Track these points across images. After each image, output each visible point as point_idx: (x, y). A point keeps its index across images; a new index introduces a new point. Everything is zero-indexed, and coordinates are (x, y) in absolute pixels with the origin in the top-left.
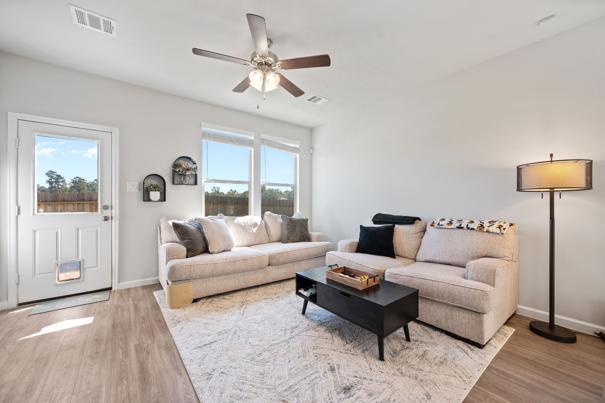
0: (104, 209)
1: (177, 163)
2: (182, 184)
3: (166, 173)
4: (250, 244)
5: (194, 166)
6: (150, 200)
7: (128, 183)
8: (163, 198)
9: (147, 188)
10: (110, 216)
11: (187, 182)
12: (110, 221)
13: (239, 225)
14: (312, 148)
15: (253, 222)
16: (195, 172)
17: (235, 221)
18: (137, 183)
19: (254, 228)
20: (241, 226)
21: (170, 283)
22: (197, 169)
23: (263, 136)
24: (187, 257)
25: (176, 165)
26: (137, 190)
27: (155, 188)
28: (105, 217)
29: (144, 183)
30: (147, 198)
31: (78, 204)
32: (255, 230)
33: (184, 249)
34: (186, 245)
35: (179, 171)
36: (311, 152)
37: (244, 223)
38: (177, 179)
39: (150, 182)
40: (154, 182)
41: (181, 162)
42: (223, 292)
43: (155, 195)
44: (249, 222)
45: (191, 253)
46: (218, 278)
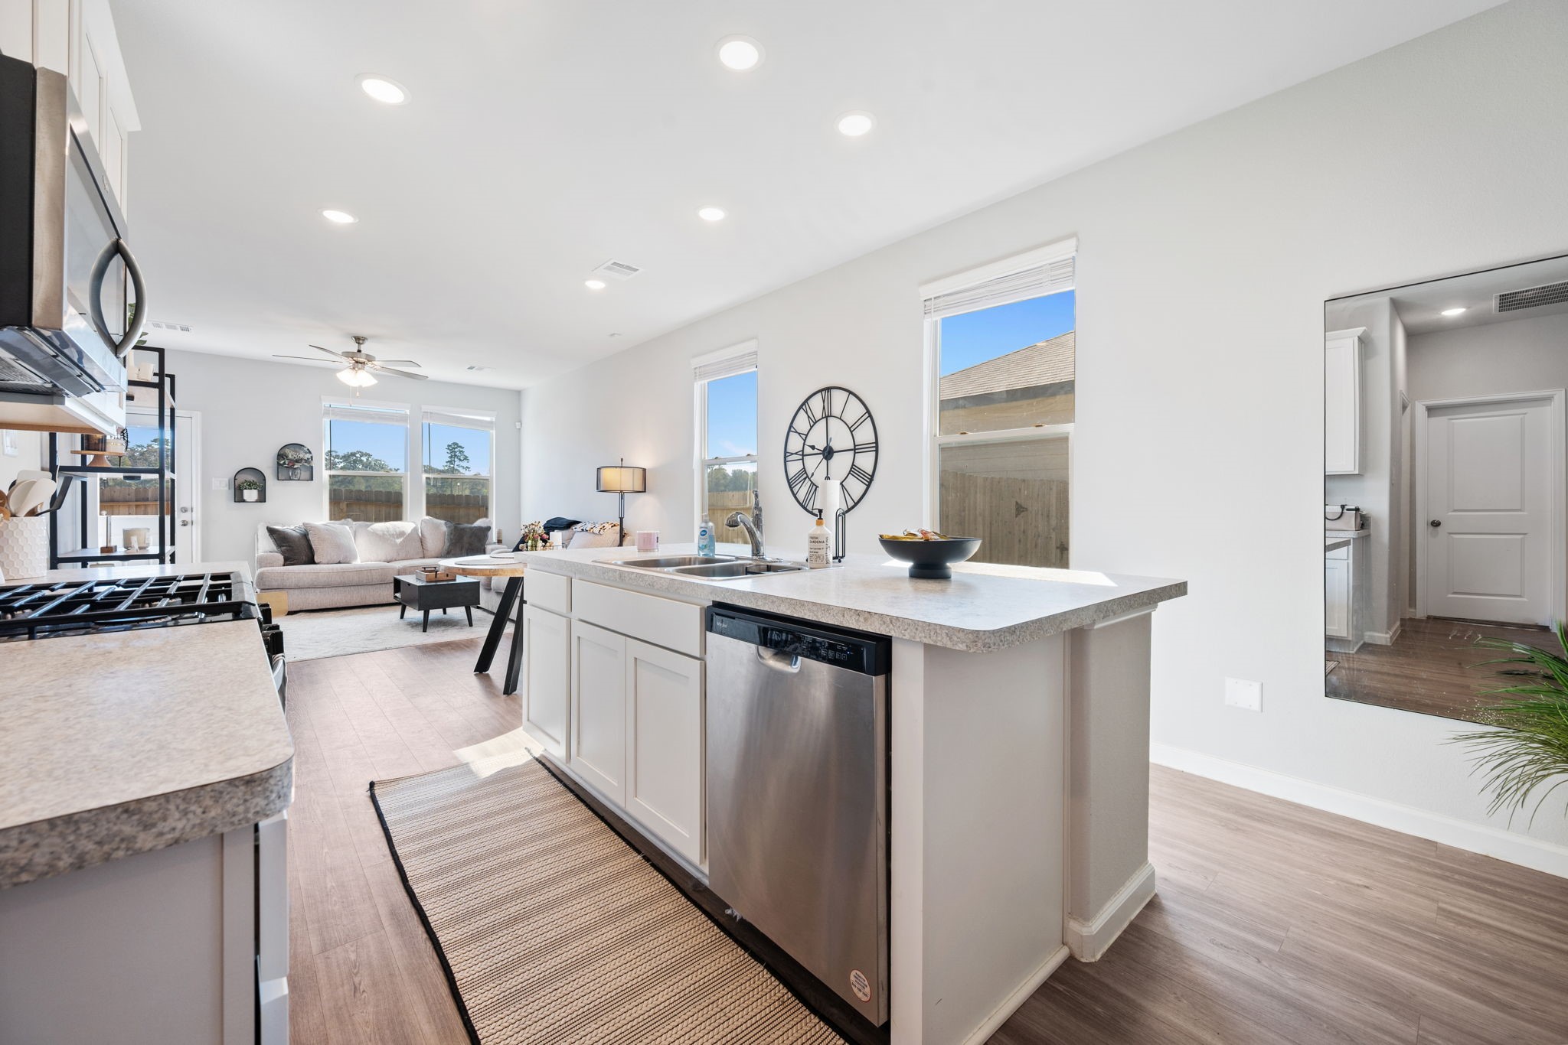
0: (182, 511)
1: (282, 452)
2: (291, 480)
3: (267, 466)
4: (389, 559)
5: (308, 456)
6: (244, 501)
7: (213, 480)
8: (262, 499)
9: (239, 486)
10: (189, 521)
11: (298, 476)
12: (189, 526)
13: (375, 534)
14: (520, 422)
15: (398, 530)
16: (309, 463)
17: (369, 529)
18: (227, 480)
19: (398, 538)
20: (377, 534)
21: (258, 590)
22: (312, 459)
23: (425, 408)
24: (284, 565)
25: (281, 455)
26: (227, 488)
27: (251, 485)
28: (183, 521)
29: (235, 479)
30: (239, 498)
31: (137, 506)
32: (399, 541)
33: (281, 558)
34: (283, 553)
35: (284, 463)
36: (518, 427)
37: (383, 531)
38: (283, 474)
39: (242, 478)
40: (250, 478)
41: (287, 451)
42: (329, 607)
43: (251, 495)
44: (391, 530)
45: (289, 561)
46: (322, 590)
